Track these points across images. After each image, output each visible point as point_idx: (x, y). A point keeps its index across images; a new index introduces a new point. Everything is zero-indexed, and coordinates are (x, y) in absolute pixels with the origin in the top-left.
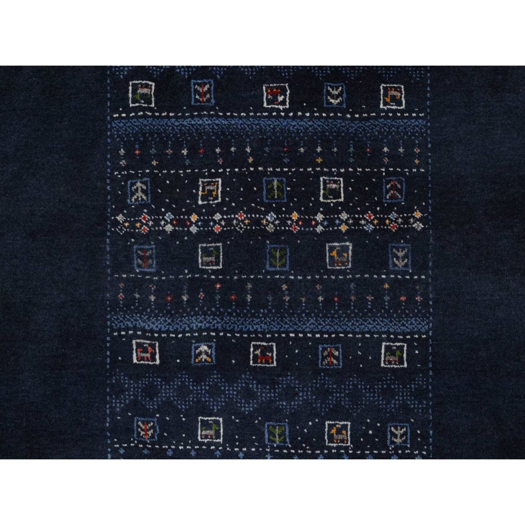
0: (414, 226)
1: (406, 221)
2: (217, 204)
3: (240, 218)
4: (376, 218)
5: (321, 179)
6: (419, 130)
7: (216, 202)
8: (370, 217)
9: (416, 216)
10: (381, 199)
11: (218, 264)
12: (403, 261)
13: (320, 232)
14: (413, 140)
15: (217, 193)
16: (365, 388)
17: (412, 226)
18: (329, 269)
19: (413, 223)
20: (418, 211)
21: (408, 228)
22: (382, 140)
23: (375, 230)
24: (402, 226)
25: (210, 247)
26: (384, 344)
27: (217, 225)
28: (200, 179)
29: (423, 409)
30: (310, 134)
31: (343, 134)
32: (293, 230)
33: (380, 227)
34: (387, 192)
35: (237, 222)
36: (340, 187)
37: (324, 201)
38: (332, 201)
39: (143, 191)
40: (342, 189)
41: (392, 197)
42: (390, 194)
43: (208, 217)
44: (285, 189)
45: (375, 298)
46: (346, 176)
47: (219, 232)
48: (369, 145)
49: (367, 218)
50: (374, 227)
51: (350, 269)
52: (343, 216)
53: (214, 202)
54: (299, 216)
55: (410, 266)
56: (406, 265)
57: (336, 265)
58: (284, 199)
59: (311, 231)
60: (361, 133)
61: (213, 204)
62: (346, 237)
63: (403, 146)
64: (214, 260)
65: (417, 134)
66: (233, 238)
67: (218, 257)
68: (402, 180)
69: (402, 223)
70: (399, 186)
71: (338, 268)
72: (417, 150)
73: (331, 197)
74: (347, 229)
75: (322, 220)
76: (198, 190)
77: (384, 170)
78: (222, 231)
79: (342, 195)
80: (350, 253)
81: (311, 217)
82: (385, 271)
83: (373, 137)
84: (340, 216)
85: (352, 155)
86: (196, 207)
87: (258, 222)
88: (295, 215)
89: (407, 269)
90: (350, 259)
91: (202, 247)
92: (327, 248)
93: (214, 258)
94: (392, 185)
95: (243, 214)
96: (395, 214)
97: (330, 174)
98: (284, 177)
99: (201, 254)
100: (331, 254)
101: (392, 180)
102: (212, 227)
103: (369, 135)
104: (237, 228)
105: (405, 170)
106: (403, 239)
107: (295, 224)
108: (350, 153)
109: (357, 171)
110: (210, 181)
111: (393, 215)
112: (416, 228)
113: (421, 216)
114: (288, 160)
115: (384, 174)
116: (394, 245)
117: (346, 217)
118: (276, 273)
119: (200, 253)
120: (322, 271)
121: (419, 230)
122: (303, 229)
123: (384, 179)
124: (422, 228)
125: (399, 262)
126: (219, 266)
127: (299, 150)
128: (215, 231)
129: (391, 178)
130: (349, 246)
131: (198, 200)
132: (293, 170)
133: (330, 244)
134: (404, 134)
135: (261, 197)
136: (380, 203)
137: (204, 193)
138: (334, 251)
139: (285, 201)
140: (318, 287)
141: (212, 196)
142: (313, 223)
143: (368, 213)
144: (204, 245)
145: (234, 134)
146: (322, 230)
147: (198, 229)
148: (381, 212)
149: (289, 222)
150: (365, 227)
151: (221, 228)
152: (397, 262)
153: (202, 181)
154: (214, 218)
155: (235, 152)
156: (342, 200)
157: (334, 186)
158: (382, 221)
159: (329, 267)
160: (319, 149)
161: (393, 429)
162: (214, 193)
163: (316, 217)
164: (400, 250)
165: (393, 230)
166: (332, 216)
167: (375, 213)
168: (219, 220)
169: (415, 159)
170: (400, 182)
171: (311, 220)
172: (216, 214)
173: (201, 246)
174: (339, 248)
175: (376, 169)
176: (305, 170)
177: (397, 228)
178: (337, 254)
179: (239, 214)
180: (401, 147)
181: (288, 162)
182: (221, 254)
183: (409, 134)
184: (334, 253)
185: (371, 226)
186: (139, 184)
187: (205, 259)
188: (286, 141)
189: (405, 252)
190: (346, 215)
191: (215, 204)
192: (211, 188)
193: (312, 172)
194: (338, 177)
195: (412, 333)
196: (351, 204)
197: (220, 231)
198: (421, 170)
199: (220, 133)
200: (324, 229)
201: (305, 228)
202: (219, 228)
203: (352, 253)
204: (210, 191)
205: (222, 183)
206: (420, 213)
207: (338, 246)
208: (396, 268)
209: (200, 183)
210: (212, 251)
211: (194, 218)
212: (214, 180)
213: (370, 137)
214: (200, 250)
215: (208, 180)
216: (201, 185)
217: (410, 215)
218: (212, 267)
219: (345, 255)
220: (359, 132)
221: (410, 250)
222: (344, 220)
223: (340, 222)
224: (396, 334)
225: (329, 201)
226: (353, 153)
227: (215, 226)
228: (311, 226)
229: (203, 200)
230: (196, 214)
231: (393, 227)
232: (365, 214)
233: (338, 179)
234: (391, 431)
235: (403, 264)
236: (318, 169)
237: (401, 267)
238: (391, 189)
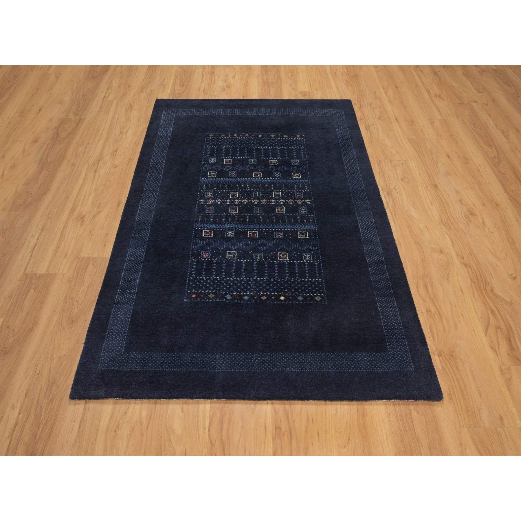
1: (304, 202)
2: (237, 198)
3: (245, 201)
5: (273, 192)
8: (291, 201)
15: (237, 195)
16: (293, 244)
17: (306, 203)
20: (308, 199)
23: (293, 204)
25: (234, 207)
26: (299, 232)
32: (264, 204)
33: (295, 203)
36: (280, 194)
37: (274, 197)
38: (277, 197)
39: (210, 194)
41: (298, 196)
43: (233, 201)
44: (261, 194)
45: (295, 220)
46: (282, 192)
51: (285, 213)
53: (235, 197)
57: (280, 212)
58: (260, 197)
59: (270, 204)
66: (242, 206)
70: (301, 194)
74: (283, 204)
75: (274, 201)
76: (230, 194)
77: (295, 190)
81: (270, 201)
82: (298, 214)
84: (280, 200)
85: (284, 187)
86: (229, 198)
87: (251, 202)
88: (265, 200)
89: (306, 213)
90: (285, 211)
92: (276, 208)
93: (235, 210)
94: (298, 194)
97: (276, 191)
102: (234, 203)
104: (244, 203)
105: (302, 190)
106: (303, 206)
107: (264, 202)
109: (286, 191)
111: (299, 200)
113: (309, 201)
116: (300, 207)
117: (282, 201)
118: (258, 214)
119: (230, 209)
120: (275, 213)
121: (309, 204)
123: (295, 192)
126: (237, 212)
129: (298, 192)
130: (284, 207)
132: (263, 190)
135: (252, 196)
136: (294, 197)
138: (279, 209)
140: (273, 217)
144: (232, 207)
146: (274, 204)
147: (230, 203)
148: (295, 200)
149: (262, 202)
150: (289, 203)
152: (302, 212)
153: (231, 192)
154: (235, 201)
156: (281, 197)
157: (278, 194)
159: (277, 213)
161: (305, 255)
163: (272, 201)
164: (303, 209)
166: (278, 201)
167: (293, 200)
168: (237, 201)
169: (306, 188)
173: (230, 207)
174: (281, 208)
175: (292, 190)
176: (268, 190)
181: (261, 188)
182: (238, 209)
186: (209, 193)
187: (232, 210)
189: (305, 209)
193: (270, 191)
195: (309, 229)
196: (284, 198)
197: (237, 204)
198: (308, 190)
201: (268, 203)
203: (285, 209)
204: (234, 195)
205: (238, 193)
212: (236, 192)
215: (234, 192)
217: (305, 200)
218: (234, 212)
219: (283, 210)
221: (307, 209)
223: (280, 202)
224: (303, 229)
229: (231, 196)
230: (229, 200)
231: (300, 203)
232: (289, 200)
233: (279, 192)
235: (304, 212)
236: (272, 190)
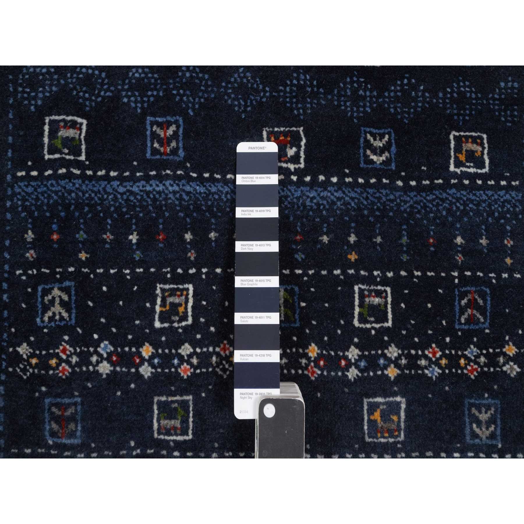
0: (505, 369)
1: (492, 361)
2: (185, 328)
3: (222, 353)
4: (444, 355)
5: (356, 288)
6: (511, 209)
7: (184, 324)
8: (434, 354)
9: (508, 353)
10: (451, 323)
11: (185, 432)
12: (487, 429)
13: (355, 378)
14: (502, 225)
15: (186, 308)
17: (502, 369)
18: (369, 443)
19: (504, 365)
20: (511, 343)
21: (496, 372)
22: (453, 225)
23: (442, 376)
24: (486, 369)
25: (173, 402)
27: (185, 364)
28: (158, 285)
30: (338, 212)
31: (391, 214)
32: (310, 375)
33: (450, 371)
34: (462, 311)
35: (218, 359)
36: (386, 303)
37: (361, 326)
38: (373, 326)
39: (63, 304)
40: (389, 306)
41: (469, 321)
42: (466, 316)
43: (170, 351)
44: (296, 304)
46: (396, 284)
47: (188, 376)
48: (432, 233)
49: (430, 355)
50: (440, 372)
51: (402, 443)
52: (390, 353)
53: (180, 325)
54: (319, 351)
55: (499, 438)
56: (492, 436)
57: (379, 435)
58: (295, 322)
59: (339, 378)
60: (419, 212)
61: (179, 327)
62: (395, 388)
63: (485, 235)
64: (179, 426)
65: (508, 216)
66: (210, 387)
67: (185, 421)
68: (486, 291)
69: (485, 365)
70: (481, 302)
71: (383, 440)
72: (509, 242)
73: (372, 319)
74: (398, 374)
75: (357, 358)
76: (154, 303)
77: (456, 274)
78: (194, 374)
79: (390, 316)
80: (403, 414)
81: (339, 353)
82: (458, 445)
83: (439, 219)
84: (386, 351)
85: (405, 249)
86: (150, 333)
88: (314, 350)
89: (494, 442)
90: (402, 425)
91: (159, 403)
92: (366, 407)
93: (179, 422)
94: (469, 300)
95: (227, 346)
96: (475, 349)
97: (370, 280)
98: (296, 285)
99: (158, 414)
100: (372, 418)
101: (469, 292)
102: (176, 368)
103: (432, 215)
104: (218, 370)
105: (490, 275)
106: (488, 390)
107: (312, 364)
108: (402, 245)
109: (413, 276)
110: (174, 288)
111: (472, 351)
112: (509, 372)
113: (516, 352)
114: (303, 256)
115: (456, 281)
116: (472, 401)
117: (396, 354)
119: (156, 412)
120: (357, 446)
121: (512, 375)
122: (325, 373)
123: (456, 290)
124: (517, 372)
125: (481, 429)
126: (188, 435)
127: (320, 238)
128: (182, 374)
129: (469, 288)
130: (400, 402)
131: (154, 320)
132: (311, 272)
133: (371, 400)
134: (488, 216)
136: (450, 330)
137: (164, 310)
138: (376, 411)
139: (298, 325)
141: (177, 314)
142: (343, 363)
143: (431, 347)
144: (163, 399)
145: (215, 209)
146: (357, 375)
147: (153, 371)
148: (451, 346)
149: (304, 361)
150: (426, 371)
151: (192, 370)
152: (477, 431)
153: (161, 288)
154: (180, 351)
155: (216, 241)
156: (390, 324)
157: (377, 300)
158: (453, 361)
159: (368, 439)
160: (352, 239)
162: (181, 309)
163: (346, 353)
164: (483, 410)
165: (472, 377)
166: (373, 352)
167: (442, 346)
168: (187, 355)
169: (506, 257)
170: (483, 296)
171: (339, 358)
172: (183, 344)
173: (158, 401)
174: (385, 407)
175: (443, 272)
176: (330, 272)
177: (477, 372)
178: (381, 417)
179: (222, 346)
180: (484, 237)
181: (302, 258)
182: (191, 415)
183: (496, 214)
184: (377, 415)
185: (436, 369)
186: (56, 292)
187: (164, 422)
188: (299, 224)
189: (491, 414)
190: (396, 349)
191: (182, 327)
192: (177, 300)
193: (342, 277)
194: (383, 286)
196: (404, 332)
197: (189, 374)
198: (515, 275)
199: (191, 207)
200: (360, 375)
201: (329, 372)
202: (188, 370)
203: (406, 416)
204: (175, 306)
205: (194, 291)
206: (514, 348)
207: (383, 404)
208: (477, 441)
209: (158, 291)
210: (176, 409)
211: (147, 352)
212: (181, 287)
213: (434, 219)
214: (155, 407)
215: (172, 286)
216: (160, 295)
217: (499, 350)
218: (174, 438)
219: (395, 418)
220: (416, 210)
221: (499, 410)
222: (393, 359)
223: (386, 363)
225: (368, 326)
226: (408, 245)
227: (182, 367)
228: (338, 367)
229: (162, 321)
230: (150, 345)
231: (472, 372)
232: (427, 348)
233: (383, 288)
235: (488, 433)
236: (352, 271)
237: (484, 438)
238: (468, 305)
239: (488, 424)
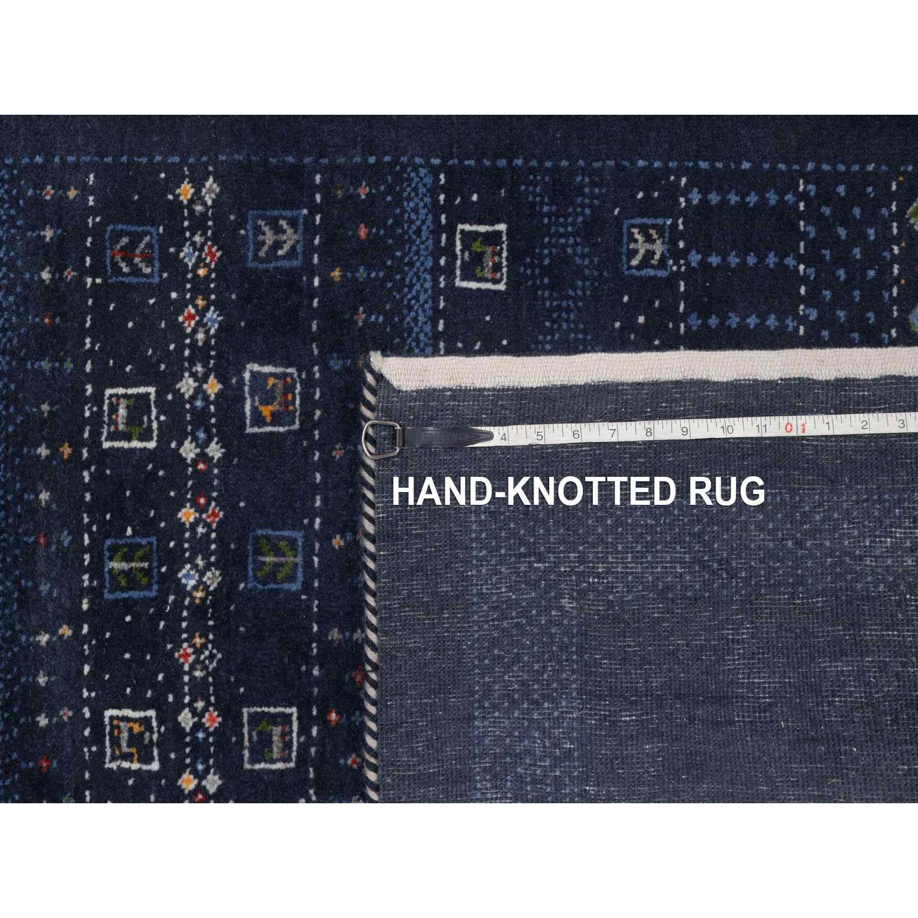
0: (210, 203)
1: (199, 223)
2: (161, 722)
3: (191, 659)
4: (192, 301)
5: (106, 445)
6: (6, 186)
7: (154, 724)
8: (190, 317)
9: (189, 196)
10: (151, 290)
11: (287, 718)
12: (284, 232)
13: (222, 447)
14: (25, 203)
15: (135, 720)
16: (552, 332)
17: (211, 207)
18: (301, 424)
19: (204, 204)
20: (178, 191)
21: (215, 218)
22: (26, 285)
23: (220, 306)
24: (210, 233)
25: (250, 737)
26: (459, 283)
27: (204, 720)
28: (106, 766)
29: (593, 184)
30: (9, 475)
31: (13, 386)
32: (217, 519)
33: (213, 291)
34: (136, 272)
35: (199, 667)
36: (125, 396)
37: (155, 438)
38: (155, 419)
40: (131, 391)
41: (148, 260)
42: (142, 265)
43: (187, 745)
44: (129, 541)
45: (362, 302)
46: (103, 379)
47: (218, 716)
48: (37, 320)
49: (193, 323)
50: (212, 308)
51: (300, 372)
52: (188, 389)
53: (156, 729)
54: (188, 505)
55: (295, 213)
56: (293, 223)
57: (291, 408)
58: (150, 544)
59: (220, 472)
60: (10, 340)
61: (159, 731)
62: (234, 381)
63: (40, 231)
64: (280, 728)
65: (14, 192)
66: (232, 679)
67: (274, 719)
68: (112, 231)
69: (204, 234)
70: (125, 240)
71: (298, 402)
72: (47, 193)
73: (145, 418)
74: (216, 377)
75: (194, 444)
76: (128, 773)
77: (89, 281)
78: (217, 706)
79: (142, 390)
80: (267, 369)
81: (189, 473)
82: (304, 278)
83: (18, 308)
84: (187, 396)
85: (57, 365)
86: (166, 778)
87: (198, 611)
88: (185, 514)
89: (301, 220)
90: (279, 370)
91: (253, 761)
92: (256, 430)
93: (275, 728)
94: (123, 259)
95: (182, 652)
96: (186, 250)
97: (96, 421)
98: (103, 544)
99: (266, 762)
100: (268, 419)
101: (113, 258)
102: (209, 735)
103: (14, 319)
104: (211, 667)
105: (90, 225)
106: (236, 230)
107: (204, 516)
108: (53, 369)
109: (92, 349)
110: (110, 740)
111: (187, 255)
112: (213, 196)
113: (188, 183)
114: (66, 532)
115: (98, 281)
116: (250, 255)
117: (191, 381)
118: (308, 564)
119: (262, 765)
120: (305, 443)
121: (218, 190)
122: (215, 494)
123: (110, 281)
124: (214, 182)
125: (285, 242)
126: (291, 715)
127: (43, 504)
128: (217, 725)
129: (108, 260)
130: (251, 372)
131: (149, 771)
132: (86, 520)
133: (248, 421)
134: (15, 226)
135: (147, 602)
136: (162, 290)
137: (136, 757)
138: (261, 412)
139: (153, 539)
140: (337, 454)
141: (142, 734)
142: (201, 466)
143: (183, 323)
144: (246, 754)
145: (9, 677)
146: (217, 443)
147: (212, 771)
148: (181, 290)
149: (201, 530)
150: (212, 331)
151: (211, 709)
152: (287, 247)
153: (110, 762)
154: (188, 730)
155: (49, 675)
156: (152, 390)
157: (122, 411)
158: (200, 288)
159: (296, 426)
160: (43, 451)
161: (635, 262)
162: (137, 728)
163: (189, 461)
164: (261, 238)
165: (219, 254)
166: (188, 417)
167: (181, 305)
168: (193, 717)
169: (67, 197)
170: (119, 235)
171: (196, 472)
172: (180, 724)
173: (249, 763)
174: (256, 398)
175: (87, 302)
176: (87, 487)
177: (212, 246)
178: (268, 404)
179: (182, 660)
180: (42, 233)
181: (69, 534)
182: (266, 709)
183: (13, 212)
184: (266, 411)
185: (209, 315)
187: (276, 752)
188: (25, 539)
189: (265, 225)
190: (184, 380)
191: (159, 727)
192: (125, 735)
193: (93, 468)
194: (103, 402)
195: (436, 209)
196: (163, 367)
197: (216, 713)
198: (91, 183)
199: (6, 715)
200: (216, 439)
201: (213, 489)
202: (211, 715)
203: (269, 364)
204: (134, 739)
205: (114, 707)
206: (183, 186)
207: (253, 401)
208: (299, 249)
209: (114, 766)
210: (260, 734)
211: (189, 781)
212: (108, 729)
213: (19, 315)
214: (257, 767)
215: (107, 743)
216: (118, 763)
217: (186, 211)
218: (295, 735)
219: (271, 381)
220: (8, 345)
221: (260, 212)
222: (197, 384)
223: (200, 396)
224: (438, 252)
225: (155, 425)
226: (53, 360)
227: (207, 725)
228: (207, 473)
229: (149, 760)
230: (180, 776)
231: (213, 255)
232: (184, 329)
233: (107, 401)
234: (638, 268)
235: (290, 231)
236: (85, 453)
237: (295, 237)
238: (130, 263)
239: (278, 230)
